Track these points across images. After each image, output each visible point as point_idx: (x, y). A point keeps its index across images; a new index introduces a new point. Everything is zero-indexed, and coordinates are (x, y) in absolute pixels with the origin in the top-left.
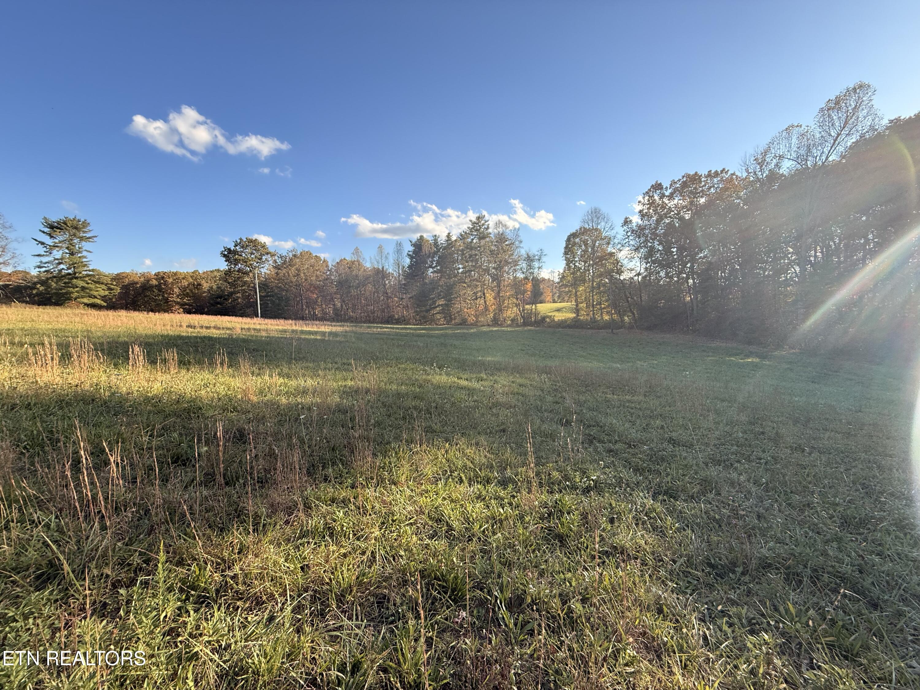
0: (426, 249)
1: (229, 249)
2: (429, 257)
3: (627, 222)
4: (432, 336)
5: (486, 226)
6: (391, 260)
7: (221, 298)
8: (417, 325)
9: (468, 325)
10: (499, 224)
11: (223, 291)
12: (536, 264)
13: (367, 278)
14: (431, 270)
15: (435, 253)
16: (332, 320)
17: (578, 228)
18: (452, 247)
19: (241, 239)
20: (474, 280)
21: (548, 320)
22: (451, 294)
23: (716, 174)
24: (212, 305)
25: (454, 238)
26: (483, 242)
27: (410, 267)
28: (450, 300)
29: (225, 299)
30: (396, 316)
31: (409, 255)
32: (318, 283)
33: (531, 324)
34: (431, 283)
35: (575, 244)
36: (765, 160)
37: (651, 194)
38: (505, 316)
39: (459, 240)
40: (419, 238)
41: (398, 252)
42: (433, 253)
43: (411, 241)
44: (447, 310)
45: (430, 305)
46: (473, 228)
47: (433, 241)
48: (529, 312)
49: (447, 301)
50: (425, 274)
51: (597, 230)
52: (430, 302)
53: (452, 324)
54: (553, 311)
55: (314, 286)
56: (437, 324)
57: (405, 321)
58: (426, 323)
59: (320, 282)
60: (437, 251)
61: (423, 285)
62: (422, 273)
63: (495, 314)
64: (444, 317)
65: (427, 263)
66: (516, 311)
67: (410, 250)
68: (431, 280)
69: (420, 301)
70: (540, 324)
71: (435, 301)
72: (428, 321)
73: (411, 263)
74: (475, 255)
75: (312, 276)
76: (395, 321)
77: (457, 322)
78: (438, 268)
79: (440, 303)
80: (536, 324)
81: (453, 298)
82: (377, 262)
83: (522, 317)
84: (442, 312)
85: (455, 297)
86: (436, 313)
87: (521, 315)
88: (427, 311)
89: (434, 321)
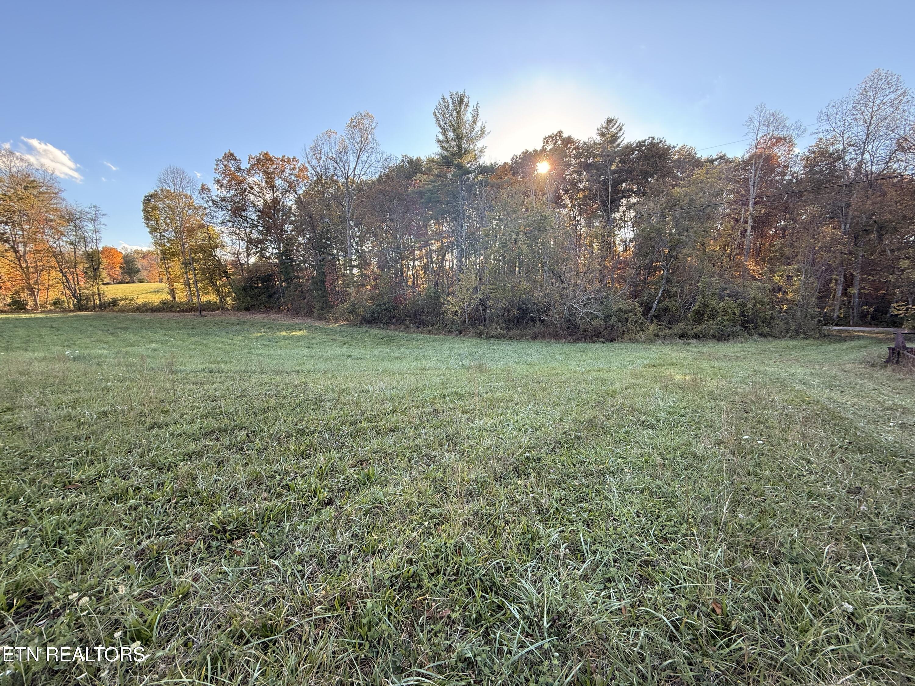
3: (205, 189)
12: (88, 226)
17: (158, 189)
21: (121, 303)
23: (289, 160)
33: (91, 309)
35: (156, 208)
36: (320, 158)
37: (225, 163)
38: (45, 297)
48: (88, 292)
51: (186, 196)
54: (149, 292)
63: (15, 293)
66: (62, 290)
70: (105, 308)
80: (99, 308)
83: (76, 299)
87: (73, 296)
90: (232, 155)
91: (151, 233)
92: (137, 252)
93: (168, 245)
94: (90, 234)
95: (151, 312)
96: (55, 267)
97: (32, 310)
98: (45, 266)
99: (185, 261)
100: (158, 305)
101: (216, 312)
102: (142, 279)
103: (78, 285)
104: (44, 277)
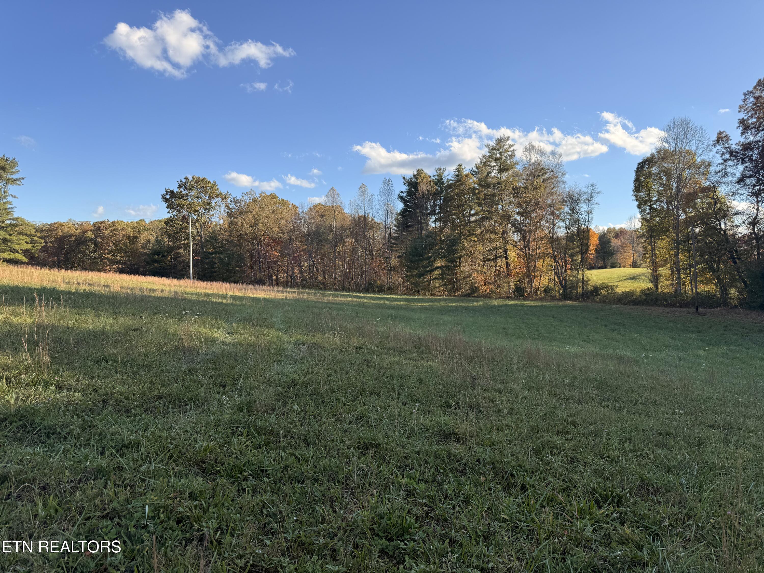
0: (423, 188)
1: (172, 192)
2: (428, 199)
3: (721, 138)
4: (414, 310)
5: (510, 153)
6: (376, 204)
7: (159, 255)
8: (404, 295)
9: (478, 297)
10: (530, 149)
11: (162, 246)
12: (583, 207)
13: (344, 229)
14: (433, 218)
15: (437, 194)
16: (286, 285)
17: (654, 151)
18: (462, 185)
19: (186, 179)
20: (487, 231)
21: (603, 292)
22: (456, 251)
24: (148, 263)
25: (466, 171)
26: (505, 175)
27: (403, 214)
28: (452, 261)
29: (164, 256)
30: (379, 283)
31: (401, 197)
32: (282, 235)
33: (577, 298)
34: (428, 237)
35: (650, 175)
37: (757, 94)
38: (537, 284)
39: (472, 174)
40: (416, 173)
41: (385, 193)
42: (435, 193)
43: (404, 178)
44: (448, 275)
45: (425, 268)
46: (491, 157)
47: (436, 177)
48: (574, 279)
49: (449, 262)
50: (424, 223)
51: (688, 152)
52: (425, 263)
53: (456, 294)
54: (625, 280)
55: (274, 239)
56: (434, 295)
57: (391, 290)
58: (418, 292)
59: (284, 234)
60: (442, 192)
61: (418, 238)
62: (420, 223)
63: (519, 281)
64: (445, 285)
65: (427, 209)
66: (552, 277)
67: (403, 191)
68: (431, 232)
69: (411, 262)
70: (588, 298)
71: (432, 262)
72: (422, 290)
73: (404, 209)
74: (493, 195)
75: (274, 227)
76: (377, 289)
77: (463, 293)
78: (442, 215)
79: (439, 265)
80: (582, 298)
81: (457, 258)
82: (358, 207)
83: (562, 287)
84: (442, 277)
85: (461, 257)
86: (433, 279)
87: (561, 283)
88: (420, 275)
89: (429, 289)
91: (639, 207)
92: (609, 231)
93: (657, 219)
94: (584, 216)
95: (633, 305)
96: (550, 253)
97: (528, 297)
98: (543, 253)
99: (678, 238)
100: (640, 296)
101: (716, 309)
102: (615, 263)
103: (565, 272)
104: (539, 264)
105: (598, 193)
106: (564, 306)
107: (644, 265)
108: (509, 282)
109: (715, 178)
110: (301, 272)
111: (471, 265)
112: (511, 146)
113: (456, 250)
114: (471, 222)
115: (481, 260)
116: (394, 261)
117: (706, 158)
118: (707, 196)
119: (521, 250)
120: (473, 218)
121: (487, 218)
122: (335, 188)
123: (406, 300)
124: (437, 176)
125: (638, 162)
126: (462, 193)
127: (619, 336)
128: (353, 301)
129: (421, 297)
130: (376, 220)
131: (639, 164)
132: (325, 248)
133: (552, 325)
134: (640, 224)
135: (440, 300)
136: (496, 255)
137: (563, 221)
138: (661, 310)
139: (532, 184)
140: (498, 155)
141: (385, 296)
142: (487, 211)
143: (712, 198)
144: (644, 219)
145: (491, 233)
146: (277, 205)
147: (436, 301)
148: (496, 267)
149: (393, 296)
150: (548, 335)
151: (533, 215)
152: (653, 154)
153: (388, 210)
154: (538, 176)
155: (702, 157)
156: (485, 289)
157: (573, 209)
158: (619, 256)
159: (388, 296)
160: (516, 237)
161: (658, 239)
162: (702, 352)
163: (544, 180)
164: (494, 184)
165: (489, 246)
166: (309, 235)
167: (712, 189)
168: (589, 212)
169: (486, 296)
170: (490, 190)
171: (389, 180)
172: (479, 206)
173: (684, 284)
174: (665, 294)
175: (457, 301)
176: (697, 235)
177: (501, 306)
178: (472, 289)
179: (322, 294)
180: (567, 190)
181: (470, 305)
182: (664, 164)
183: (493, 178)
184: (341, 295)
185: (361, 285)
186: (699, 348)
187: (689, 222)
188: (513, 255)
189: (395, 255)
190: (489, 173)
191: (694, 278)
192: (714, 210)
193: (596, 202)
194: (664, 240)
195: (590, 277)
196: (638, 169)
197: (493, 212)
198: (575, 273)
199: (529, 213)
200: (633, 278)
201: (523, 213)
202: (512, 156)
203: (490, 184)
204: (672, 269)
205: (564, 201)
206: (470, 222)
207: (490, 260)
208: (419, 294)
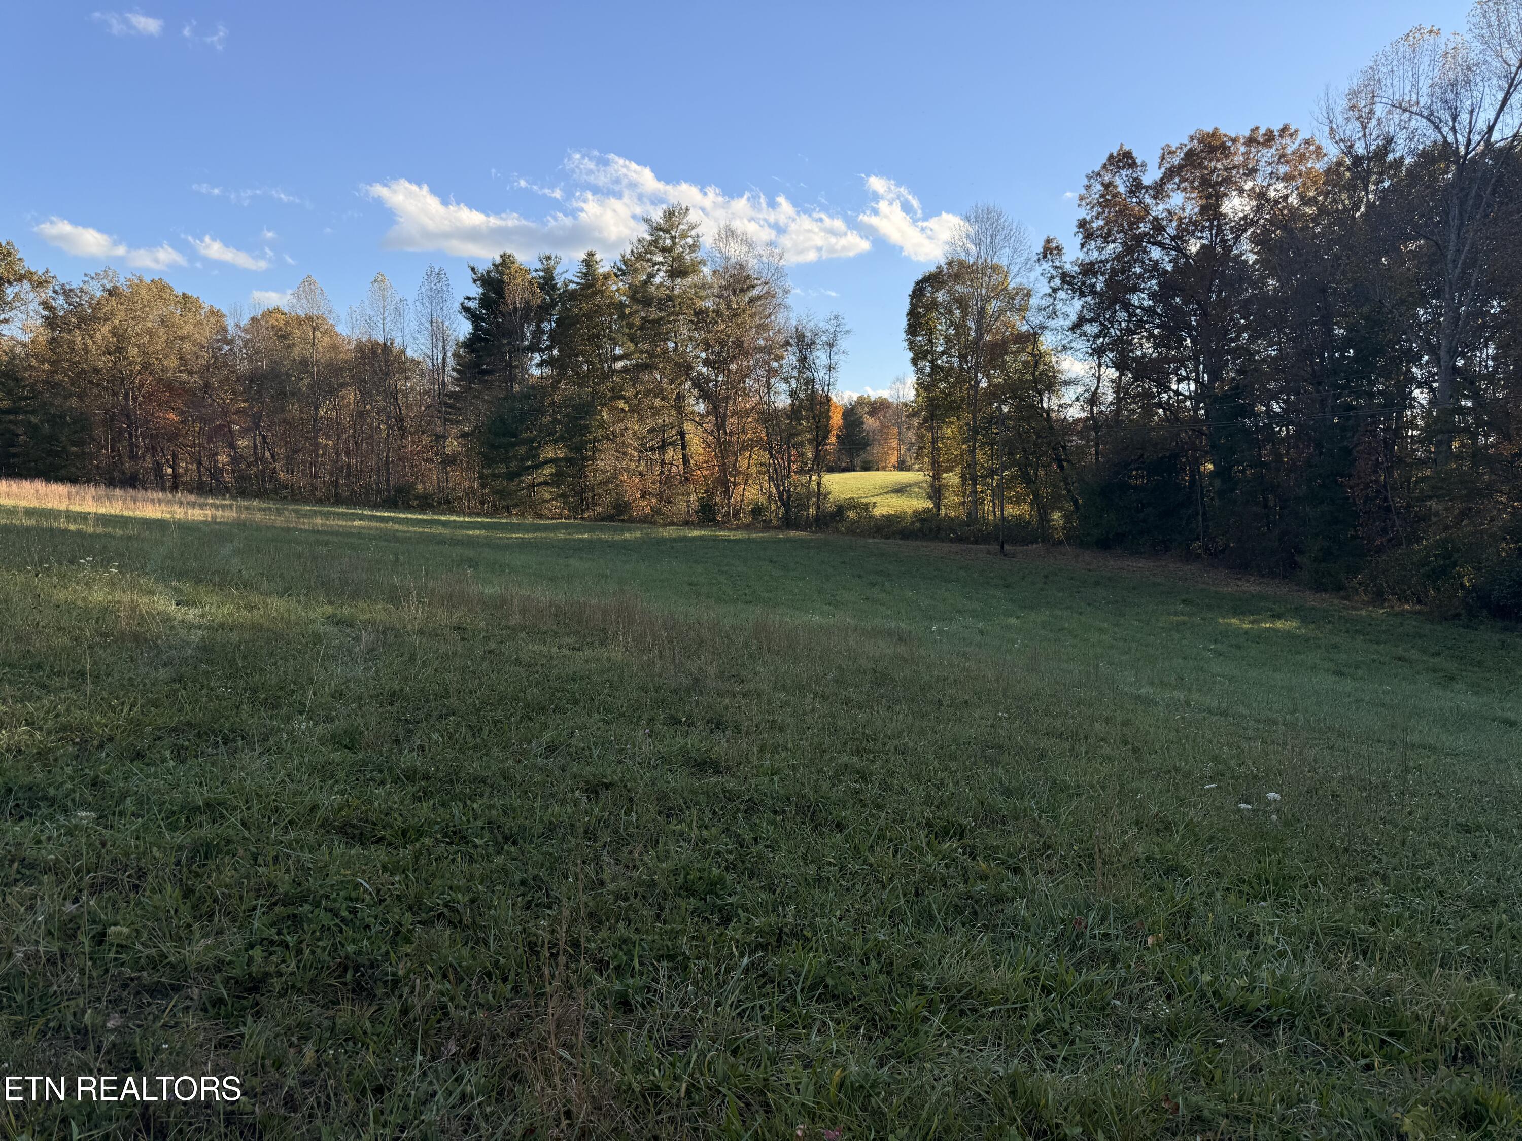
0: (516, 294)
2: (526, 318)
3: (1050, 250)
4: (507, 547)
5: (690, 241)
6: (411, 320)
8: (479, 515)
9: (631, 521)
10: (728, 236)
12: (820, 357)
13: (335, 369)
14: (537, 358)
15: (545, 310)
16: (201, 489)
17: (943, 261)
18: (595, 294)
20: (647, 393)
21: (852, 515)
22: (586, 429)
23: (1269, 138)
25: (604, 268)
26: (680, 284)
27: (470, 344)
28: (578, 449)
30: (420, 488)
31: (466, 309)
32: (184, 376)
33: (806, 525)
34: (527, 397)
35: (934, 305)
36: (1372, 112)
37: (1107, 178)
38: (739, 498)
39: (617, 276)
40: (498, 260)
41: (431, 300)
42: (540, 307)
43: (473, 269)
44: (570, 476)
45: (522, 460)
46: (655, 242)
47: (541, 274)
48: (804, 490)
49: (571, 450)
50: (516, 367)
51: (996, 269)
52: (522, 450)
53: (586, 516)
54: (887, 493)
55: (169, 386)
56: (541, 516)
57: (447, 504)
58: (508, 509)
59: (191, 373)
60: (553, 305)
61: (506, 398)
62: (510, 367)
63: (706, 492)
64: (564, 496)
65: (523, 337)
66: (766, 485)
67: (471, 296)
68: (533, 387)
69: (492, 446)
70: (826, 524)
71: (536, 449)
72: (516, 505)
73: (474, 335)
74: (658, 322)
75: (166, 356)
76: (416, 502)
77: (599, 513)
78: (555, 352)
79: (550, 455)
80: (817, 526)
81: (590, 441)
82: (369, 321)
83: (783, 504)
84: (555, 481)
85: (596, 440)
86: (538, 485)
87: (781, 498)
88: (512, 476)
89: (533, 506)
90: (1128, 155)
91: (914, 361)
92: (861, 402)
93: (942, 385)
94: (822, 374)
95: (901, 539)
96: (761, 440)
97: (724, 523)
98: (750, 439)
99: (975, 422)
100: (912, 523)
101: (1030, 547)
102: (869, 462)
103: (789, 476)
104: (743, 462)
105: (847, 332)
106: (789, 540)
107: (916, 466)
108: (689, 494)
109: (1036, 319)
110: (235, 460)
111: (617, 459)
112: (692, 227)
113: (586, 427)
114: (616, 371)
115: (635, 449)
116: (453, 445)
117: (1025, 281)
118: (1023, 350)
119: (711, 433)
120: (619, 365)
121: (647, 366)
122: (314, 278)
123: (482, 526)
124: (544, 271)
125: (916, 280)
126: (596, 311)
127: (884, 595)
128: (370, 528)
129: (515, 520)
130: (409, 353)
131: (917, 283)
132: (294, 409)
133: (771, 575)
134: (914, 392)
135: (555, 528)
136: (663, 441)
137: (786, 381)
138: (946, 547)
139: (729, 307)
140: (668, 242)
141: (436, 517)
142: (647, 352)
143: (1032, 354)
144: (920, 384)
145: (655, 397)
146: (171, 308)
147: (546, 528)
148: (662, 463)
149: (454, 518)
150: (767, 595)
151: (733, 367)
152: (939, 267)
153: (438, 333)
154: (742, 290)
155: (1018, 280)
156: (645, 506)
157: (803, 360)
158: (875, 448)
159: (443, 518)
160: (701, 408)
161: (944, 422)
162: (1012, 621)
163: (752, 300)
164: (659, 299)
165: (650, 423)
166: (254, 377)
167: (1031, 337)
168: (830, 368)
169: (644, 520)
170: (653, 310)
171: (440, 270)
172: (632, 341)
173: (982, 503)
174: (952, 520)
175: (591, 530)
176: (1007, 417)
177: (675, 540)
178: (618, 506)
179: (296, 511)
180: (794, 323)
181: (617, 538)
182: (957, 287)
183: (658, 288)
184: (338, 514)
185: (379, 492)
186: (1008, 614)
187: (994, 394)
188: (696, 441)
189: (454, 430)
190: (651, 276)
191: (998, 494)
192: (1033, 374)
193: (842, 349)
194: (952, 423)
195: (830, 488)
196: (914, 292)
197: (657, 356)
198: (805, 479)
199: (726, 361)
200: (900, 490)
201: (715, 362)
202: (694, 247)
203: (652, 298)
204: (963, 477)
205: (787, 343)
206: (612, 371)
207: (651, 449)
208: (510, 514)
